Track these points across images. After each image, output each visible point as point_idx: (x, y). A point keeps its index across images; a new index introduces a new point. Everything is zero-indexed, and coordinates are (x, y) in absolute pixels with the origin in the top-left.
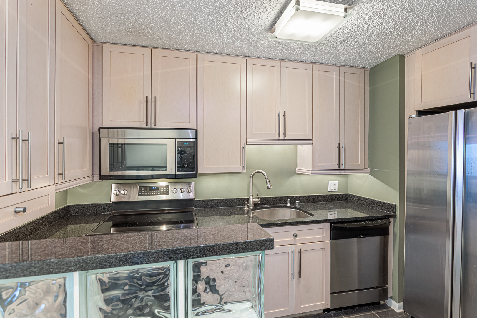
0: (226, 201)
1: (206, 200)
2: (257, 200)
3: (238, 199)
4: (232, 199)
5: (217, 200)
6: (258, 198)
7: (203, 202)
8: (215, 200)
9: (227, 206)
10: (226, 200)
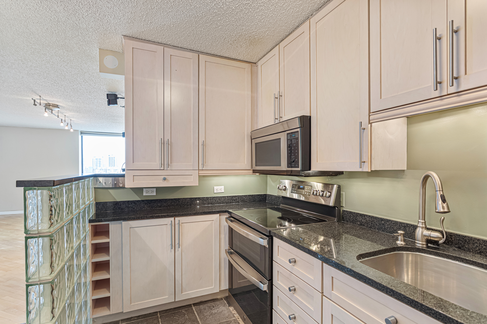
0: (383, 222)
1: (355, 213)
2: (438, 235)
3: (402, 223)
4: (392, 221)
5: (370, 216)
6: (441, 232)
7: (352, 215)
8: (366, 215)
9: (383, 231)
10: (382, 220)
